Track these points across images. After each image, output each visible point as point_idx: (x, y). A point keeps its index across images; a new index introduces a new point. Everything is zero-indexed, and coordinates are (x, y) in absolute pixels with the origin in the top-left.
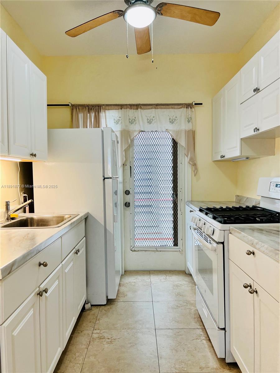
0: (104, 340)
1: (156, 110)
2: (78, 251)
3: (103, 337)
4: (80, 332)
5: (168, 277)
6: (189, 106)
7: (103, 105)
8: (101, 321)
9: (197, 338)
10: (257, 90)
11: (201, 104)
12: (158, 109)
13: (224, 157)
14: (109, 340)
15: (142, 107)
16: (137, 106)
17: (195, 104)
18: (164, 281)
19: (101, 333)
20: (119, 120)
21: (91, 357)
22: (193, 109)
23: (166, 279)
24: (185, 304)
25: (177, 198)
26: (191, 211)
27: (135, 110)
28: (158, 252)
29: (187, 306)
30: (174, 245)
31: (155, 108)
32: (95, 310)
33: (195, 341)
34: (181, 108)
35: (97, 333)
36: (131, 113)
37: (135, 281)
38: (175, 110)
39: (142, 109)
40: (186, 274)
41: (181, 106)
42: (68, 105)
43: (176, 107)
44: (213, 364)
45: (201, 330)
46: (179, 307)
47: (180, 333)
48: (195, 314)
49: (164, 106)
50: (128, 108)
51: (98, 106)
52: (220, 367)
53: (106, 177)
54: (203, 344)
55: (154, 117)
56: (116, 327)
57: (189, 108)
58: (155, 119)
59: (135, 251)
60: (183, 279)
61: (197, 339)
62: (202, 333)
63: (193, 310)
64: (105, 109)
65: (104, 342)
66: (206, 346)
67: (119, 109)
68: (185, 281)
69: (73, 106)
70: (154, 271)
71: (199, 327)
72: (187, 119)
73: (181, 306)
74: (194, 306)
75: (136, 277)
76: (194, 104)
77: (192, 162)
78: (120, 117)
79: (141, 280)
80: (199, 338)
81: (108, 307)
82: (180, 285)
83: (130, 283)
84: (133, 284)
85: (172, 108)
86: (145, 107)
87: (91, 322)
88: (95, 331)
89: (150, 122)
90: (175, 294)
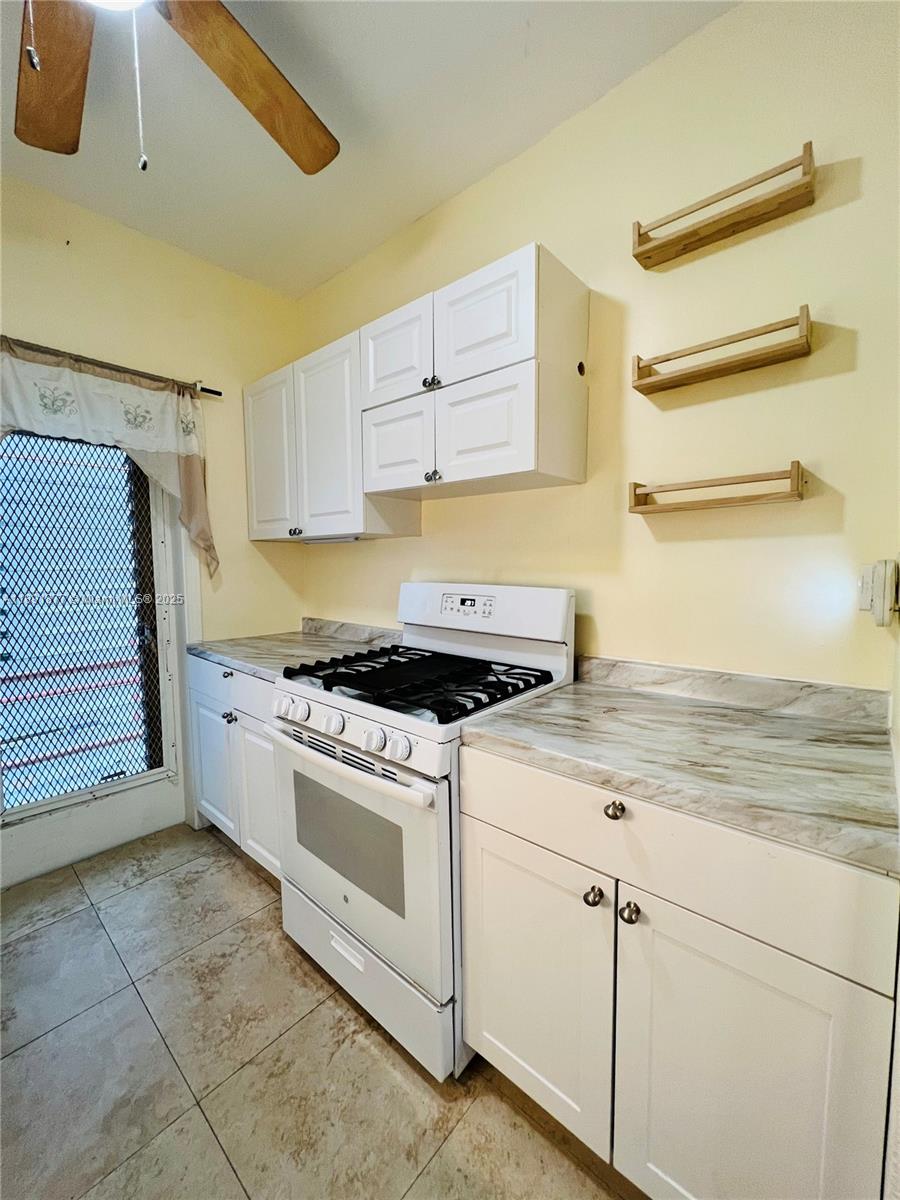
1: (76, 374)
5: (146, 865)
6: (183, 389)
9: (338, 1042)
10: (432, 384)
11: (219, 394)
12: (80, 371)
13: (300, 532)
15: (19, 350)
17: (203, 390)
18: (139, 880)
22: (198, 402)
23: (142, 871)
24: (242, 935)
25: (156, 638)
26: (226, 675)
28: (99, 802)
29: (251, 938)
30: (151, 767)
31: (72, 367)
33: (337, 1055)
34: (163, 389)
37: (26, 931)
38: (143, 390)
40: (195, 831)
41: (162, 385)
43: (144, 381)
44: (426, 1105)
45: (330, 1003)
46: (230, 955)
47: (285, 1058)
48: (287, 955)
49: (106, 371)
52: (448, 1105)
54: (362, 1049)
55: (67, 394)
57: (188, 397)
58: (73, 401)
60: (194, 852)
61: (339, 1045)
62: (339, 1012)
63: (274, 946)
66: (374, 1050)
68: (205, 855)
70: (89, 859)
71: (321, 995)
72: (181, 426)
74: (269, 930)
75: (25, 911)
76: (199, 388)
77: (203, 540)
79: (54, 915)
80: (342, 1037)
82: (196, 876)
83: (11, 949)
85: (133, 383)
86: (28, 353)
89: (53, 406)
90: (197, 913)
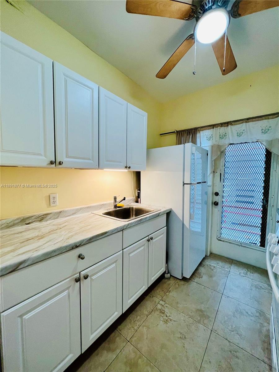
0: (162, 315)
1: (247, 124)
2: (152, 239)
3: (163, 312)
4: (152, 296)
5: (249, 273)
7: (199, 128)
8: (170, 294)
12: (249, 122)
14: (166, 317)
15: (233, 123)
16: (227, 124)
18: (244, 275)
19: (165, 306)
20: (211, 137)
21: (145, 327)
23: (246, 274)
24: (258, 314)
25: (268, 204)
27: (226, 127)
28: (242, 247)
29: (259, 318)
30: (261, 246)
31: (246, 122)
32: (172, 281)
34: (277, 117)
35: (162, 305)
36: (222, 130)
37: (215, 265)
38: (269, 120)
39: (233, 125)
41: (277, 115)
42: (175, 132)
43: (270, 117)
45: (266, 366)
46: (249, 315)
47: (238, 354)
48: (264, 336)
49: (257, 119)
50: (219, 126)
51: (195, 129)
53: (185, 183)
55: (244, 130)
56: (178, 307)
58: (245, 132)
59: (220, 240)
63: (264, 329)
64: (200, 131)
65: (161, 317)
67: (211, 129)
68: (268, 285)
69: (177, 132)
70: (237, 261)
73: (252, 315)
74: (267, 323)
75: (218, 262)
78: (212, 135)
79: (221, 267)
81: (182, 282)
83: (210, 266)
84: (212, 268)
85: (266, 119)
86: (235, 123)
87: (163, 291)
88: (161, 302)
89: (239, 135)
90: (250, 296)
